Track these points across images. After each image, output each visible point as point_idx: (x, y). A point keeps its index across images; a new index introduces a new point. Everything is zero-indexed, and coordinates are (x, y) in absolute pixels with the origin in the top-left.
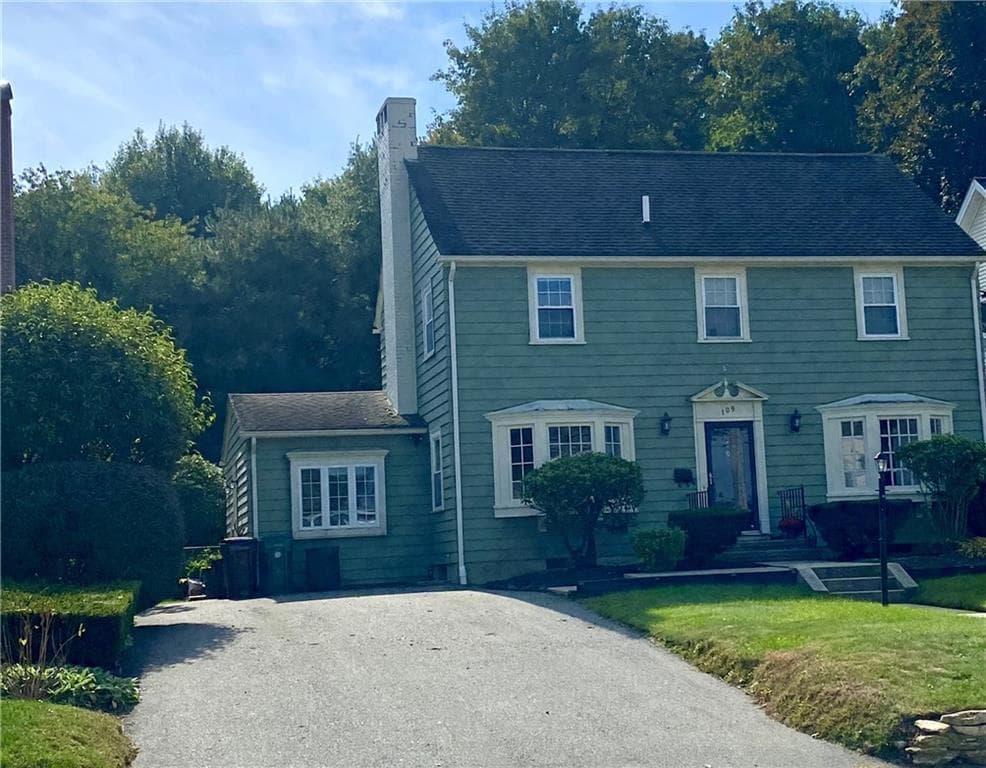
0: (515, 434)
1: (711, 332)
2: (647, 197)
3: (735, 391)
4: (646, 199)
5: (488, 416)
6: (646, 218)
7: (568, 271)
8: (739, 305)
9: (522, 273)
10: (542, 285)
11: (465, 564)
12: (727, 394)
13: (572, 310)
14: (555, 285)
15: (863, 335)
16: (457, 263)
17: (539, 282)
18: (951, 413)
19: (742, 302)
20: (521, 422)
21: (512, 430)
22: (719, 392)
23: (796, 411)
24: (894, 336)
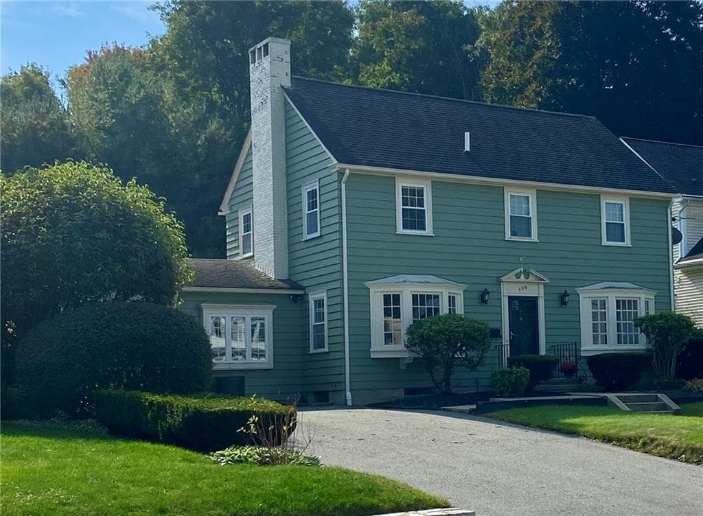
0: (387, 299)
1: (514, 233)
2: (468, 133)
3: (527, 275)
4: (467, 135)
5: (368, 284)
6: (467, 148)
7: (422, 181)
8: (531, 215)
9: (392, 179)
10: (404, 191)
11: (350, 390)
12: (522, 278)
13: (424, 210)
14: (413, 191)
15: (605, 242)
16: (350, 170)
17: (403, 189)
18: (653, 298)
19: (533, 214)
20: (392, 290)
21: (384, 295)
22: (518, 276)
23: (566, 291)
24: (623, 243)
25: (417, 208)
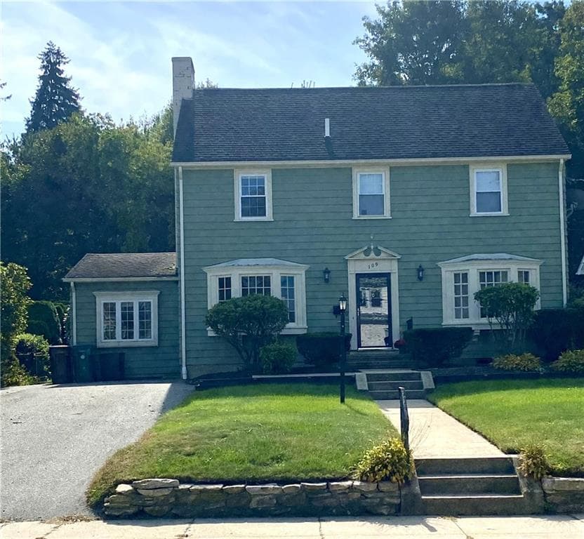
0: (221, 281)
1: (363, 212)
2: (328, 119)
3: (378, 253)
4: (327, 121)
5: (205, 269)
6: (327, 134)
7: (263, 172)
8: (384, 193)
9: (231, 172)
10: (244, 181)
11: (186, 366)
12: (372, 255)
13: (265, 198)
14: (253, 181)
15: (474, 212)
16: (183, 167)
17: (242, 180)
18: (538, 268)
19: (386, 191)
20: (224, 274)
21: (219, 279)
22: (367, 253)
23: (420, 267)
24: (499, 213)
25: (257, 196)
